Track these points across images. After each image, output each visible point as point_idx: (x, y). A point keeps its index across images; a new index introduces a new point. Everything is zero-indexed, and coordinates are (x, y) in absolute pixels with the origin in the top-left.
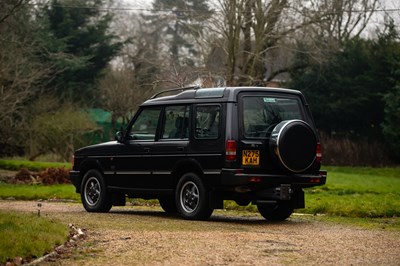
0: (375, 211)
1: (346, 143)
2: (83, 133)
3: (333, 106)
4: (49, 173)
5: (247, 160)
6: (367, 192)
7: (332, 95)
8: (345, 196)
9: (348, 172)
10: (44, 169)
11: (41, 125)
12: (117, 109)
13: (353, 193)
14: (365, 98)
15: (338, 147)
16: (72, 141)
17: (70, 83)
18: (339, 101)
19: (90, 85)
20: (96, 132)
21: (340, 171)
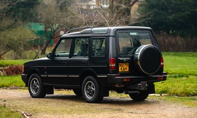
0: (195, 92)
1: (178, 38)
2: (28, 40)
3: (170, 17)
4: (10, 68)
5: (121, 69)
6: (190, 74)
7: (170, 11)
8: (178, 79)
9: (180, 56)
10: (7, 65)
11: (5, 37)
12: (48, 23)
13: (182, 76)
14: (188, 13)
15: (174, 41)
16: (22, 45)
17: (20, 9)
18: (174, 15)
19: (31, 9)
20: (36, 40)
21: (175, 55)
